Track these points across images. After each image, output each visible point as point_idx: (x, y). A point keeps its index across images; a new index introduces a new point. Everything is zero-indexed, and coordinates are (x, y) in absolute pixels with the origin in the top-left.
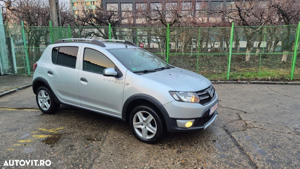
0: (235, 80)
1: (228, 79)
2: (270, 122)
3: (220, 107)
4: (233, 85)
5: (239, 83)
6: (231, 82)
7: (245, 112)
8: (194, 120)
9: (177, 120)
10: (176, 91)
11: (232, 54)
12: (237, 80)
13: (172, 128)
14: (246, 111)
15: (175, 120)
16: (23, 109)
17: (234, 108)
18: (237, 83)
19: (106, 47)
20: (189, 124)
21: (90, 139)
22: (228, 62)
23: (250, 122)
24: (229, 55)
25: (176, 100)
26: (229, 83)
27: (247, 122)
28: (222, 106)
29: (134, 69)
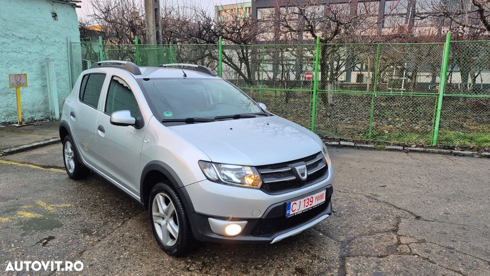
0: (449, 148)
1: (434, 144)
2: (458, 246)
3: (373, 200)
4: (440, 156)
5: (456, 155)
6: (437, 150)
7: (418, 218)
8: (245, 222)
9: (210, 219)
10: (212, 162)
11: (445, 95)
12: (453, 148)
13: (201, 232)
14: (420, 215)
15: (206, 217)
16: (49, 167)
17: (400, 205)
18: (451, 153)
19: (141, 74)
20: (233, 230)
21: (87, 232)
22: (436, 111)
23: (409, 240)
24: (438, 98)
25: (208, 179)
26: (434, 153)
27: (403, 240)
28: (379, 198)
29: (168, 115)
